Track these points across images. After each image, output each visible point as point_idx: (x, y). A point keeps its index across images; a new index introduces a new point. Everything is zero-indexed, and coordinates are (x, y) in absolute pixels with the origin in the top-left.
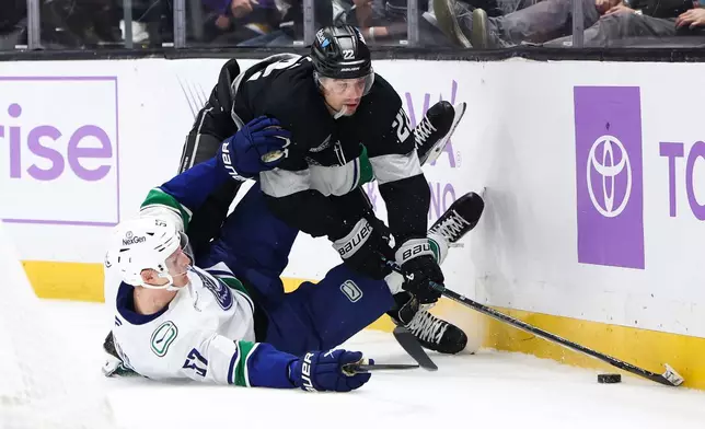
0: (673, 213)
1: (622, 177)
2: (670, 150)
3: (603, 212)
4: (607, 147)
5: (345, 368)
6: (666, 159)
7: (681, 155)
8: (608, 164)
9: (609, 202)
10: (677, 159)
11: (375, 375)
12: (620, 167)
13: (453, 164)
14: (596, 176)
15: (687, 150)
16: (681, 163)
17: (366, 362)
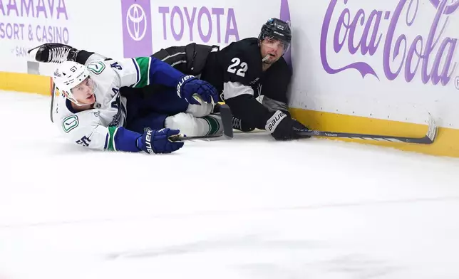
0: (165, 38)
1: (142, 23)
2: (163, 10)
3: (134, 38)
4: (136, 10)
5: (170, 138)
6: (162, 14)
7: (168, 12)
8: (136, 17)
9: (137, 34)
10: (167, 14)
11: (186, 143)
12: (141, 18)
13: (67, 18)
14: (131, 22)
15: (171, 10)
16: (168, 16)
17: (182, 135)
